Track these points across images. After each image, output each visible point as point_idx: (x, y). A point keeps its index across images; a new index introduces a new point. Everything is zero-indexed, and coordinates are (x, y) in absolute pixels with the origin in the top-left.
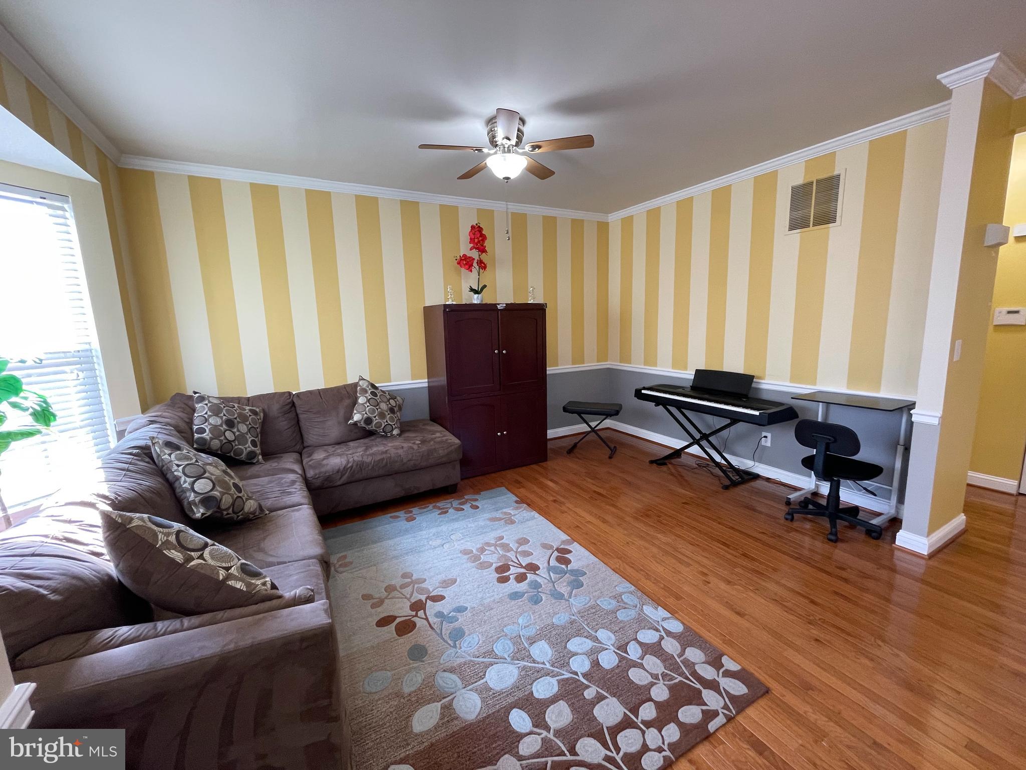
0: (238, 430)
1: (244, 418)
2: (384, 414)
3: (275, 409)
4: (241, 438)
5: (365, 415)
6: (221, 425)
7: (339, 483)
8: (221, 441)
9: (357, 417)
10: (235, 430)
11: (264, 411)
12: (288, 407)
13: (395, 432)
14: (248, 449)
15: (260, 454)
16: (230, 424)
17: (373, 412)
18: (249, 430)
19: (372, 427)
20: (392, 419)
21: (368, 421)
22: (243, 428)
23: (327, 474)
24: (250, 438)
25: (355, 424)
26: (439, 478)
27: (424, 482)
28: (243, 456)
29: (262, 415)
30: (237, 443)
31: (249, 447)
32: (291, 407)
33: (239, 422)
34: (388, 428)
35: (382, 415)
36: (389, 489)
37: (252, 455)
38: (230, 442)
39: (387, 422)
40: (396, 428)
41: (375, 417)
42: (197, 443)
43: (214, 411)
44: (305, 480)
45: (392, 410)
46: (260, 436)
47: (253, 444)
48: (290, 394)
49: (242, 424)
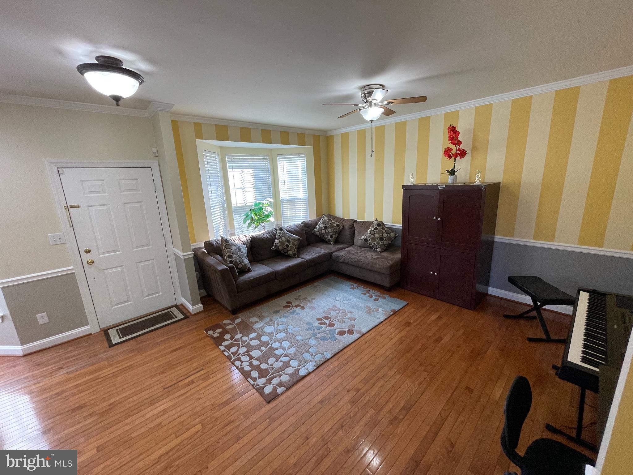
0: (328, 231)
2: (375, 239)
3: (347, 226)
4: (327, 234)
5: (366, 237)
6: (322, 228)
7: (340, 261)
8: (320, 233)
9: (363, 237)
10: (326, 230)
11: (344, 226)
12: (351, 226)
13: (378, 250)
14: (329, 238)
15: (332, 241)
16: (326, 228)
17: (370, 237)
18: (332, 232)
20: (378, 243)
21: (366, 240)
22: (330, 230)
23: (337, 256)
24: (331, 235)
25: (361, 240)
28: (327, 240)
29: (341, 227)
30: (325, 235)
32: (352, 227)
33: (329, 228)
34: (375, 247)
35: (373, 239)
37: (329, 241)
38: (322, 234)
39: (375, 243)
40: (379, 248)
41: (369, 239)
42: (313, 232)
43: (323, 223)
44: (330, 254)
45: (381, 239)
46: (337, 235)
47: (332, 237)
48: (355, 221)
49: (331, 228)
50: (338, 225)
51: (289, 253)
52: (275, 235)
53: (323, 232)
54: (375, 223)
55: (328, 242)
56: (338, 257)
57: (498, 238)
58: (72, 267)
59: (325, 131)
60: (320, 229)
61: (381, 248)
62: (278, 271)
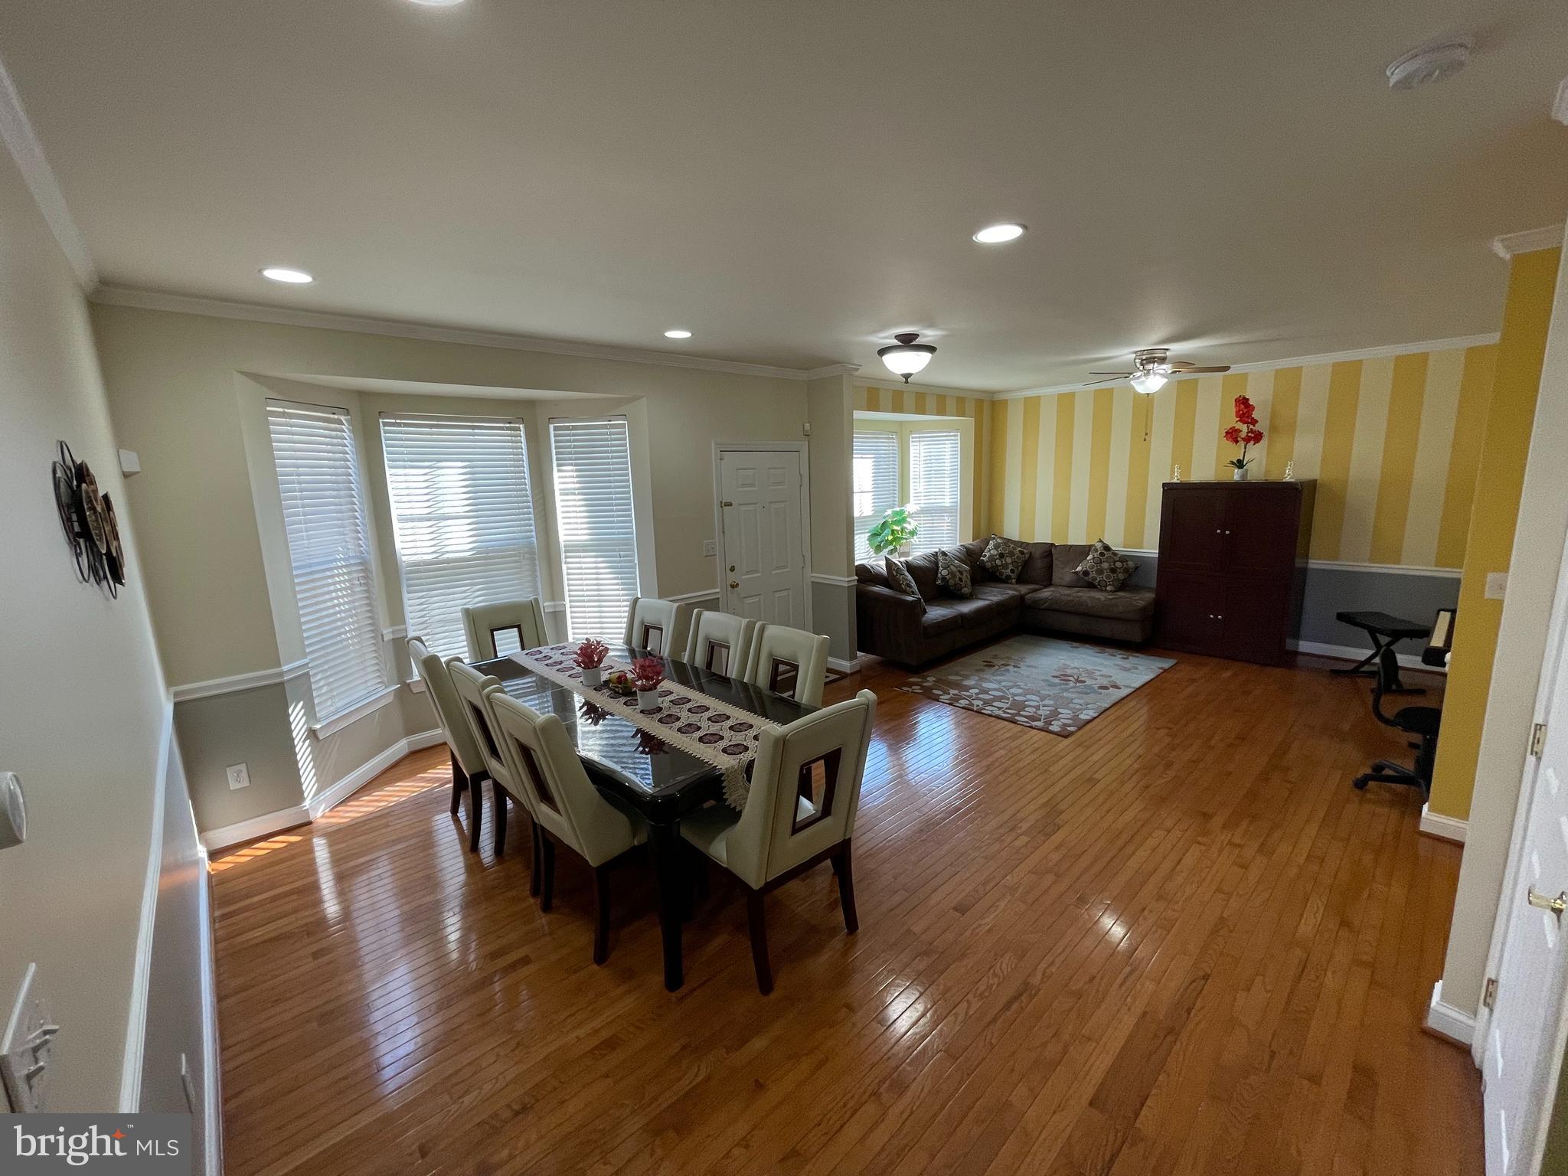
0: (1005, 561)
1: (1011, 554)
3: (1037, 554)
4: (1005, 566)
5: (1085, 568)
6: (996, 556)
8: (991, 564)
9: (1079, 569)
10: (1003, 560)
11: (1031, 554)
12: (1048, 552)
13: (1108, 588)
15: (1013, 579)
16: (1001, 556)
17: (1093, 567)
18: (1013, 562)
19: (1089, 578)
20: (1108, 577)
21: (1086, 573)
22: (1009, 560)
24: (1011, 567)
25: (1076, 573)
26: (1120, 631)
27: (1105, 629)
28: (1004, 577)
29: (1027, 556)
30: (1001, 568)
31: (1008, 572)
32: (1049, 555)
33: (1007, 556)
34: (1103, 584)
35: (1100, 572)
36: (1074, 624)
37: (1008, 578)
38: (997, 566)
40: (1109, 585)
41: (1092, 571)
42: (980, 562)
43: (996, 547)
44: (1022, 598)
45: (1113, 570)
46: (1020, 568)
47: (1012, 571)
48: (1052, 545)
49: (1011, 557)
50: (1022, 553)
51: (963, 591)
52: (937, 564)
53: (998, 562)
54: (1099, 545)
55: (1006, 580)
56: (1035, 602)
57: (1314, 564)
58: (718, 590)
59: (992, 393)
60: (992, 558)
61: (1113, 585)
62: (966, 614)
